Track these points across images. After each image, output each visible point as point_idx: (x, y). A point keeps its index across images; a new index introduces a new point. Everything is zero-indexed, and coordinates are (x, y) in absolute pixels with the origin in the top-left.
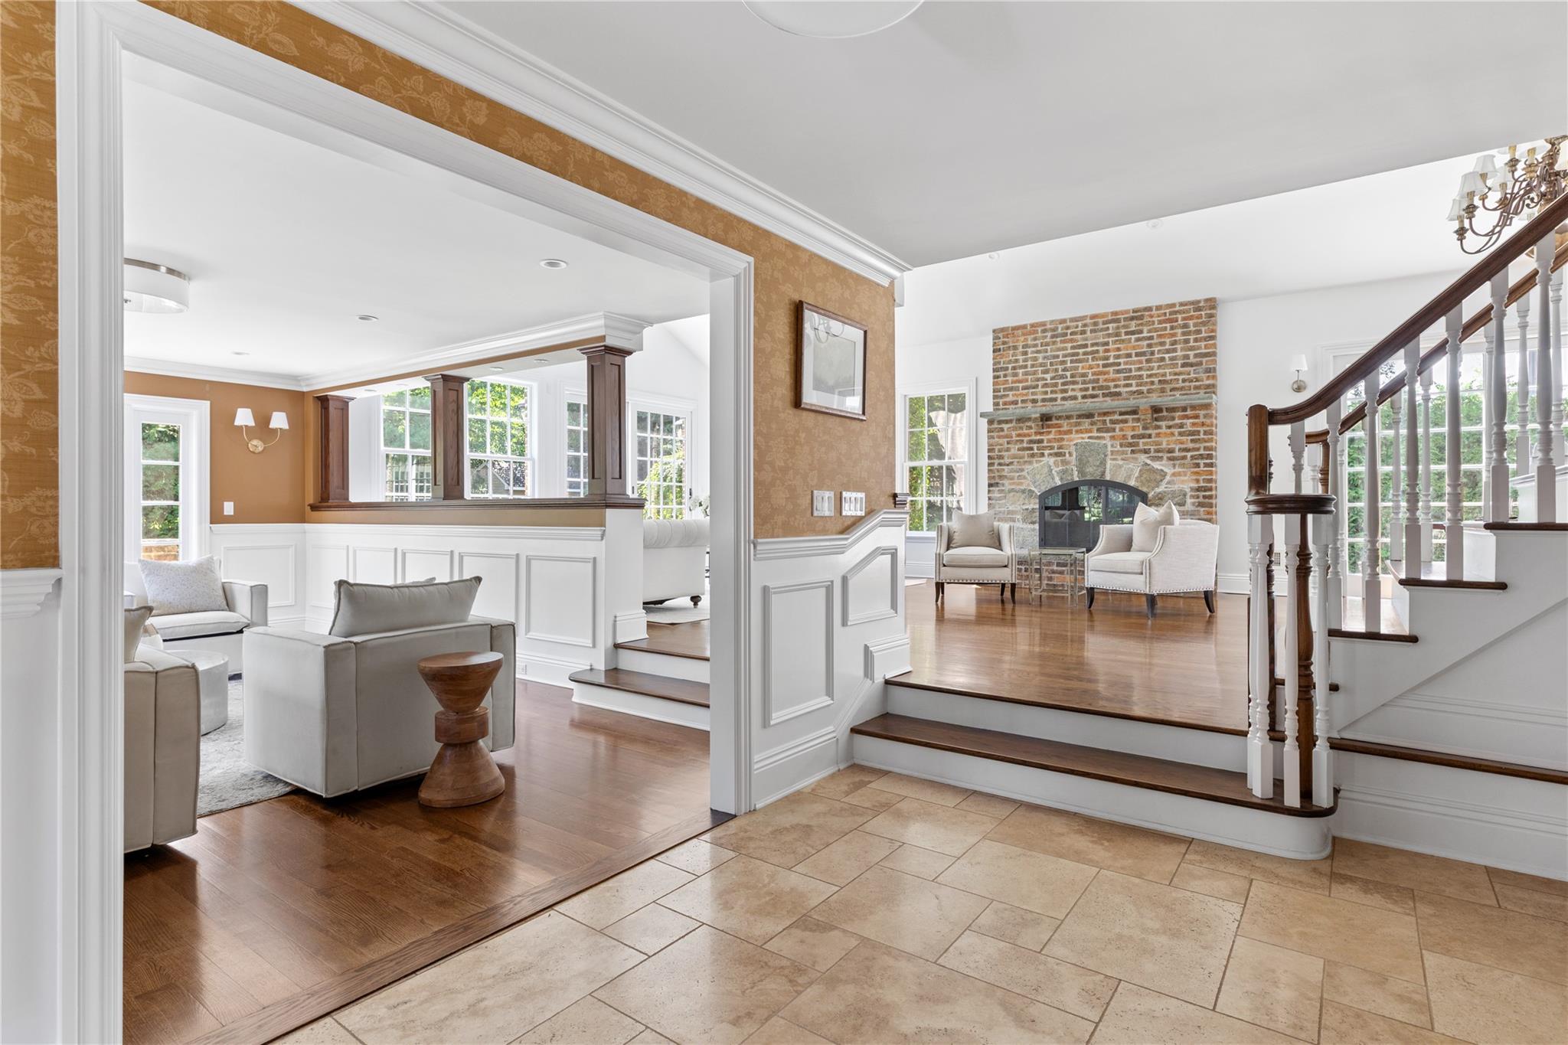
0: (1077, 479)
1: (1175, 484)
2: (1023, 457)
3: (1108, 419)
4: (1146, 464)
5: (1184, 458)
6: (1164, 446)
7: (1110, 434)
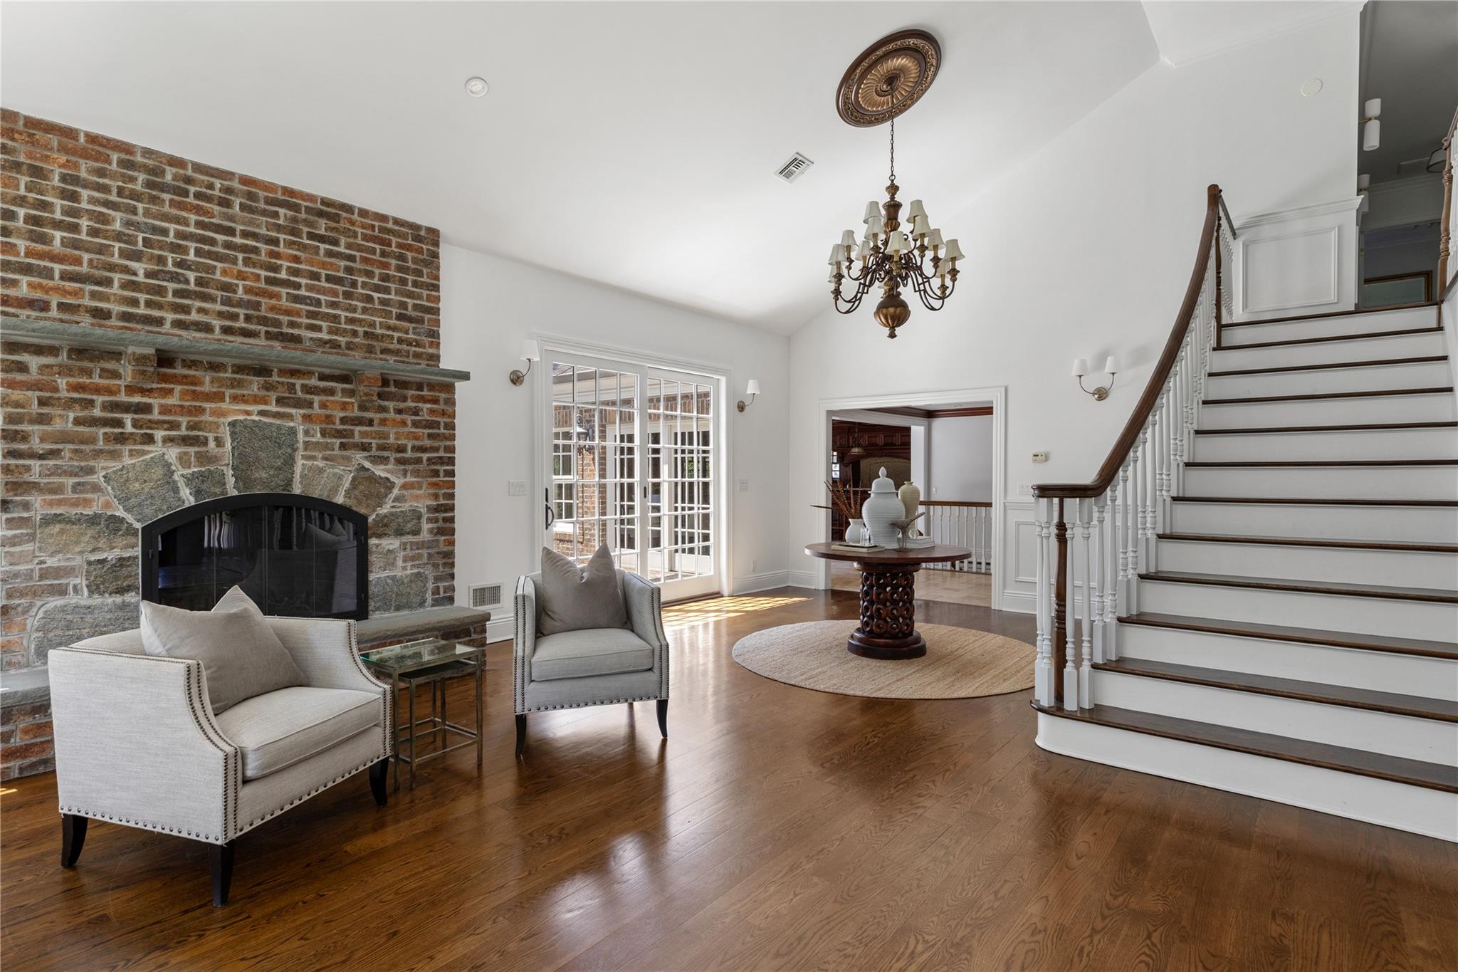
0: (235, 493)
1: (406, 501)
2: (93, 440)
3: (298, 383)
4: (363, 468)
5: (419, 461)
6: (392, 440)
7: (302, 411)
